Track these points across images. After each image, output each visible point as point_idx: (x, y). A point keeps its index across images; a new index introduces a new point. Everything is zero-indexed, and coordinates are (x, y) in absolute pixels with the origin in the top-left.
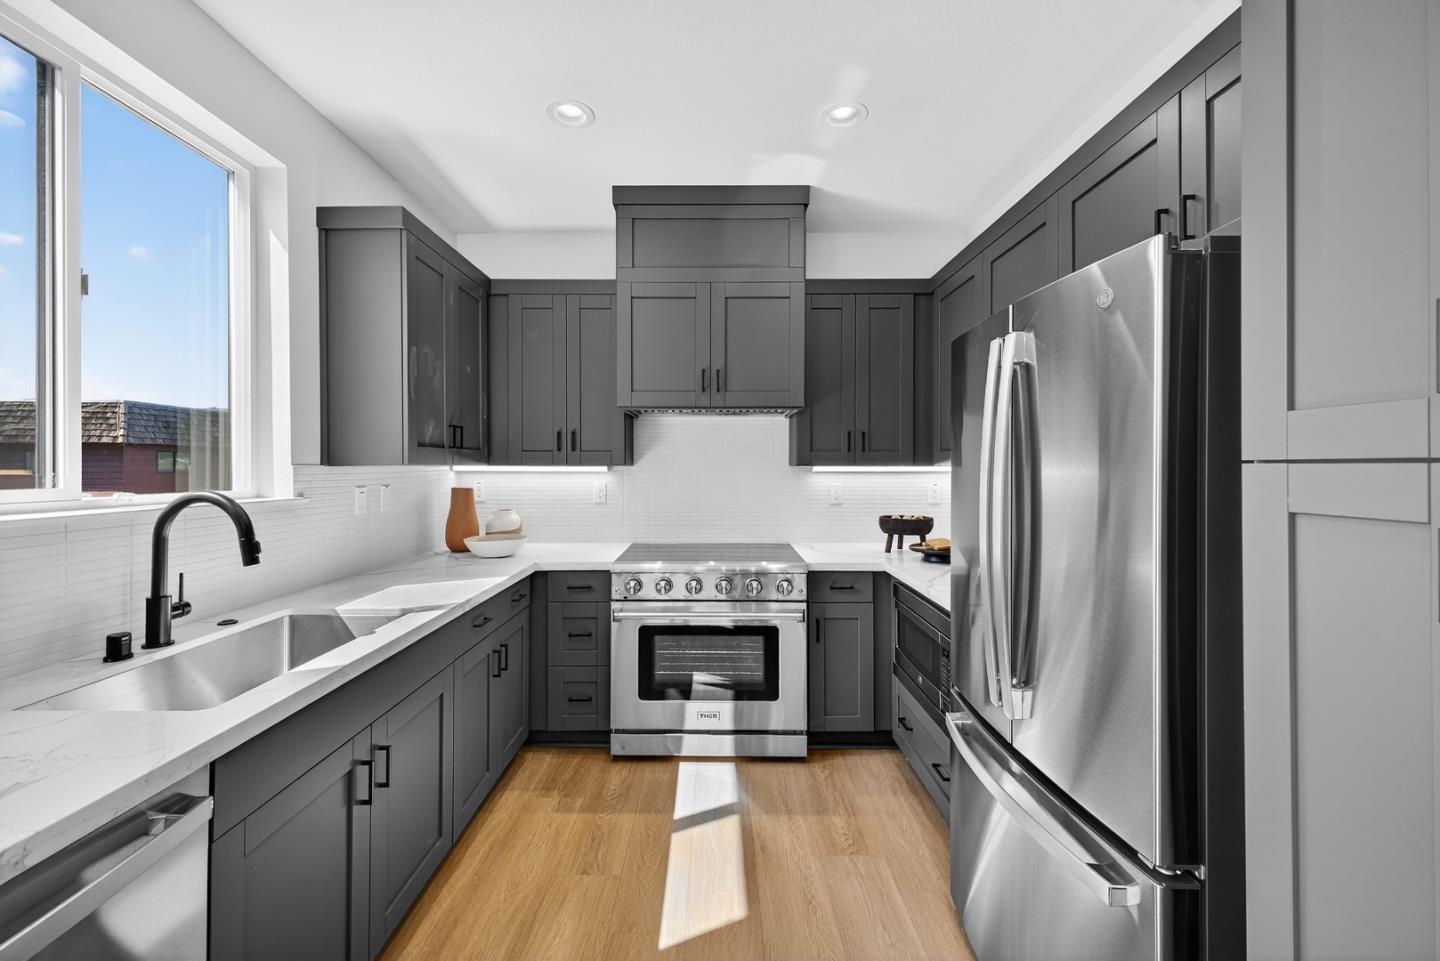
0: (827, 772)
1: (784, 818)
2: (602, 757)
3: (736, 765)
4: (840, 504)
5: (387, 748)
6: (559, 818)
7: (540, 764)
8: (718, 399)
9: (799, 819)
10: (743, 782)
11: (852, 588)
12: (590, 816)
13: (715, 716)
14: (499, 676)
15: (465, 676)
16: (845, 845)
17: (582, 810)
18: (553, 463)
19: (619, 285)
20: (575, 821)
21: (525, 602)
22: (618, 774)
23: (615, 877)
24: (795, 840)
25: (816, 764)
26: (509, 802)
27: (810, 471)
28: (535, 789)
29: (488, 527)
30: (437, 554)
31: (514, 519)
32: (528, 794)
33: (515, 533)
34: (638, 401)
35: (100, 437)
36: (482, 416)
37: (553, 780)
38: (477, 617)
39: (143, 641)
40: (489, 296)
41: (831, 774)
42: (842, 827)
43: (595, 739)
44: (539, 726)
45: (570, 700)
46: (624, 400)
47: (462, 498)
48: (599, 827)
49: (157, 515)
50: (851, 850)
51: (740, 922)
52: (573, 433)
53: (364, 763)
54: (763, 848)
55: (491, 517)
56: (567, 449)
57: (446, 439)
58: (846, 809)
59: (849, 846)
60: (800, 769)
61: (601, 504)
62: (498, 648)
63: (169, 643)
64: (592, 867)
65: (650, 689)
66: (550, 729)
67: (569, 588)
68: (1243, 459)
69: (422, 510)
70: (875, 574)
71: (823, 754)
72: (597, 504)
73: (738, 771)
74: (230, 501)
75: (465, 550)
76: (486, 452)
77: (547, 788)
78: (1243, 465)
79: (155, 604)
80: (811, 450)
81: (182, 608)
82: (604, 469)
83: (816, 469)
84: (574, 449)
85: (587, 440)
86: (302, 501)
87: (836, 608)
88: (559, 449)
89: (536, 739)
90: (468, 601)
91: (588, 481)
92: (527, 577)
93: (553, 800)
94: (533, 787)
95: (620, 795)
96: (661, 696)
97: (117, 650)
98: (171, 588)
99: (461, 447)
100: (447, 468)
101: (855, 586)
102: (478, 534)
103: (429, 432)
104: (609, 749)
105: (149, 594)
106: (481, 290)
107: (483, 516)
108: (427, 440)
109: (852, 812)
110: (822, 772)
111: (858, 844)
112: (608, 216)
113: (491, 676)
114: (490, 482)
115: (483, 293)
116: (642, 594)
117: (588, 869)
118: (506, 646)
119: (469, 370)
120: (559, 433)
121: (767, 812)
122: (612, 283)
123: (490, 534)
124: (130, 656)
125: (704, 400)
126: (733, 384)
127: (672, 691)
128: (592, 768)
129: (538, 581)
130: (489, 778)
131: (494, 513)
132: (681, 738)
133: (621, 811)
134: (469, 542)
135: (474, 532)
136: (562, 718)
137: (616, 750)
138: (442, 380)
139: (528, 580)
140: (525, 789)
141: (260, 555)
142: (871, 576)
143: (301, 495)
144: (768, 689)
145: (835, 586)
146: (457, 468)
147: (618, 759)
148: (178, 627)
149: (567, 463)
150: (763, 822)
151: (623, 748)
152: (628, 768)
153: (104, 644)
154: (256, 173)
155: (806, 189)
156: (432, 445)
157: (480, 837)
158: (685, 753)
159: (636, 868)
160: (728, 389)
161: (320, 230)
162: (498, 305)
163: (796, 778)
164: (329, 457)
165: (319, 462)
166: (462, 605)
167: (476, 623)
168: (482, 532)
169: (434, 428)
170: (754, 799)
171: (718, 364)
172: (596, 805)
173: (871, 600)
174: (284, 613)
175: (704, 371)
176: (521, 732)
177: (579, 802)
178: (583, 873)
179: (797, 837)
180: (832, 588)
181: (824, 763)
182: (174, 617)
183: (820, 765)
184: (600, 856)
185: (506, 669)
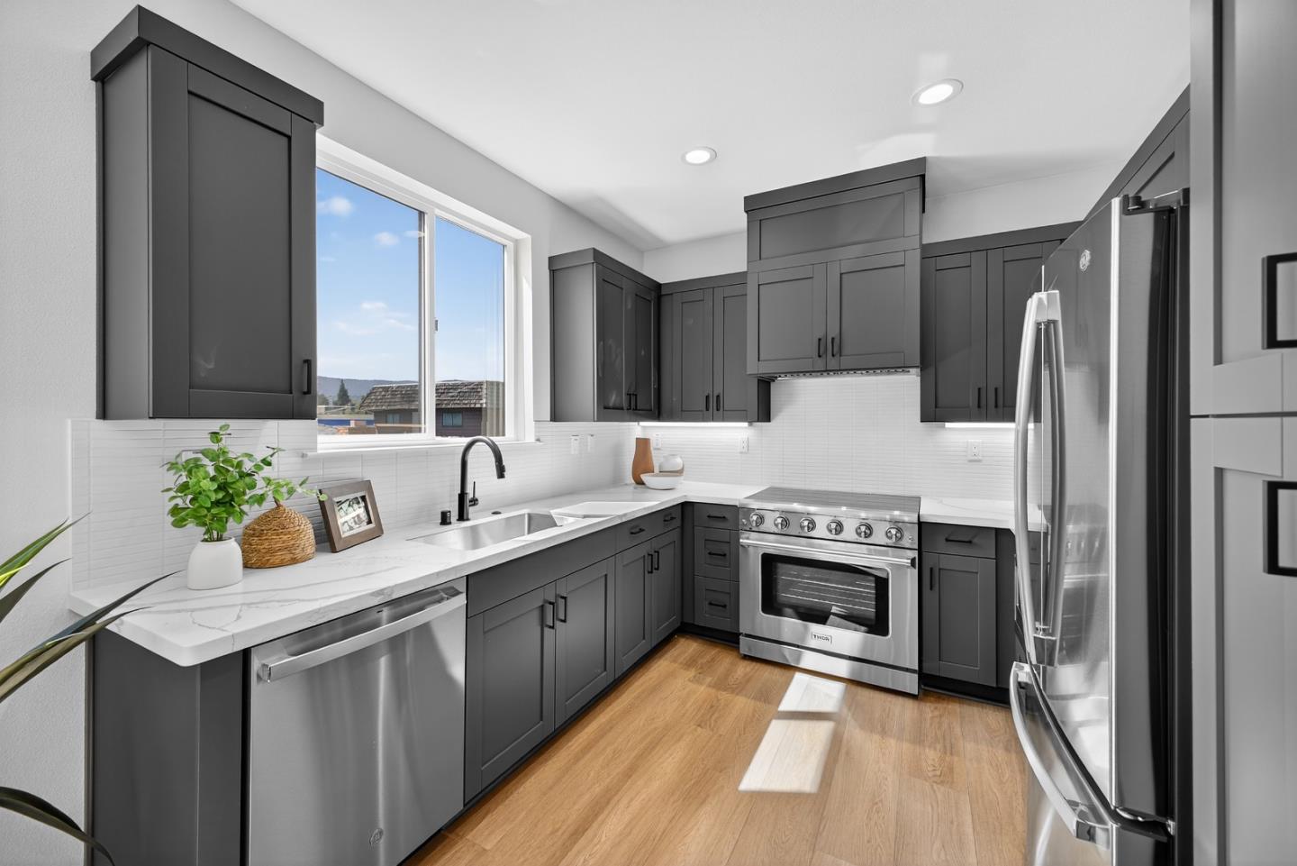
0: (936, 713)
1: (876, 737)
2: (735, 654)
3: (847, 686)
4: (979, 461)
5: (565, 598)
6: (692, 686)
7: (686, 648)
8: (833, 363)
9: (892, 742)
10: (847, 700)
11: (970, 542)
12: (714, 691)
13: (827, 639)
14: (652, 572)
15: (624, 566)
16: (930, 774)
17: (709, 686)
18: (704, 420)
19: (749, 276)
20: (702, 691)
21: (677, 523)
22: (744, 668)
23: (721, 735)
24: (880, 755)
25: (928, 704)
26: (660, 667)
27: (944, 426)
28: (681, 663)
29: (660, 467)
30: (626, 484)
31: (678, 462)
32: (676, 665)
33: (679, 473)
34: (765, 369)
35: (475, 404)
36: (653, 386)
37: (694, 661)
38: (634, 527)
39: (457, 518)
40: (659, 298)
41: (941, 716)
42: (934, 760)
43: (728, 638)
44: (688, 620)
45: (711, 604)
46: (754, 368)
47: (643, 445)
48: (718, 700)
49: (462, 450)
50: (935, 779)
51: (809, 795)
52: (718, 396)
53: (550, 603)
54: (847, 753)
55: (662, 460)
56: (713, 408)
57: (625, 405)
58: (945, 747)
59: (935, 776)
60: (909, 703)
61: (745, 453)
62: (652, 553)
63: (468, 519)
64: (706, 724)
65: (772, 605)
66: (696, 623)
67: (709, 517)
68: (1192, 414)
69: (617, 451)
70: (998, 531)
71: (939, 698)
72: (741, 453)
73: (846, 691)
74: (492, 441)
75: (643, 483)
76: (657, 412)
77: (690, 664)
78: (1192, 420)
79: (462, 496)
80: (936, 407)
81: (474, 501)
82: (746, 424)
83: (948, 425)
84: (718, 410)
85: (728, 402)
86: (538, 443)
87: (949, 559)
88: (707, 409)
89: (687, 629)
90: (625, 515)
91: (731, 434)
92: (678, 505)
93: (692, 673)
94: (680, 661)
95: (740, 683)
96: (779, 613)
97: (445, 519)
98: (469, 490)
99: (636, 409)
100: (636, 423)
101: (975, 541)
102: (653, 472)
103: (613, 399)
104: (738, 649)
105: (459, 492)
106: (653, 293)
107: (657, 460)
108: (611, 405)
109: (950, 750)
110: (932, 711)
111: (946, 776)
112: (742, 219)
113: (646, 572)
114: (663, 434)
115: (654, 296)
116: (762, 528)
117: (703, 724)
118: (658, 552)
119: (643, 353)
120: (707, 397)
121: (862, 727)
122: (744, 274)
123: (663, 472)
124: (450, 523)
125: (820, 364)
126: (847, 349)
127: (789, 611)
128: (724, 660)
129: (686, 507)
130: (644, 646)
131: (664, 457)
132: (800, 654)
133: (737, 694)
134: (644, 477)
135: (650, 470)
136: (705, 618)
137: (744, 649)
138: (621, 362)
139: (680, 507)
140: (675, 661)
141: (505, 473)
142: (994, 532)
143: (538, 440)
144: (878, 624)
145: (951, 538)
146: (642, 424)
147: (746, 657)
148: (471, 510)
149: (713, 420)
150: (856, 735)
151: (750, 649)
152: (752, 666)
153: (440, 516)
154: (517, 242)
155: (923, 161)
156: (615, 408)
157: (637, 684)
158: (802, 665)
159: (737, 735)
160: (843, 354)
161: (550, 270)
162: (665, 302)
163: (904, 711)
164: (555, 416)
165: (549, 419)
166: (620, 517)
167: (633, 531)
168: (656, 470)
169: (617, 396)
170: (853, 714)
171: (833, 332)
172: (721, 685)
173: (994, 557)
174: (525, 511)
175: (820, 340)
176: (674, 621)
177: (709, 679)
178: (699, 726)
179: (884, 754)
180: (947, 540)
181: (936, 705)
182: (470, 506)
183: (933, 706)
184: (714, 718)
185: (657, 569)
